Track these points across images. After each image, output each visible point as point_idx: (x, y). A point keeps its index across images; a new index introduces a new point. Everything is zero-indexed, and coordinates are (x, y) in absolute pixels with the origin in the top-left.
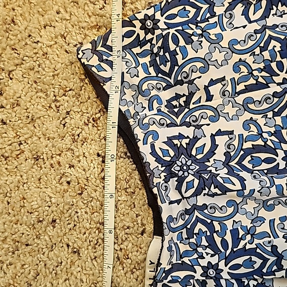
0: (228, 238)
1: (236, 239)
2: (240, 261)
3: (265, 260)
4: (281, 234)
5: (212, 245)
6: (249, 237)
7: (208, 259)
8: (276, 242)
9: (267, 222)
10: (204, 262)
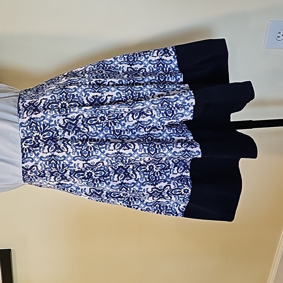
0: (42, 127)
1: (44, 127)
2: (46, 133)
3: (53, 133)
4: (58, 125)
5: (37, 129)
6: (48, 126)
7: (36, 134)
8: (56, 127)
9: (53, 122)
10: (35, 135)
